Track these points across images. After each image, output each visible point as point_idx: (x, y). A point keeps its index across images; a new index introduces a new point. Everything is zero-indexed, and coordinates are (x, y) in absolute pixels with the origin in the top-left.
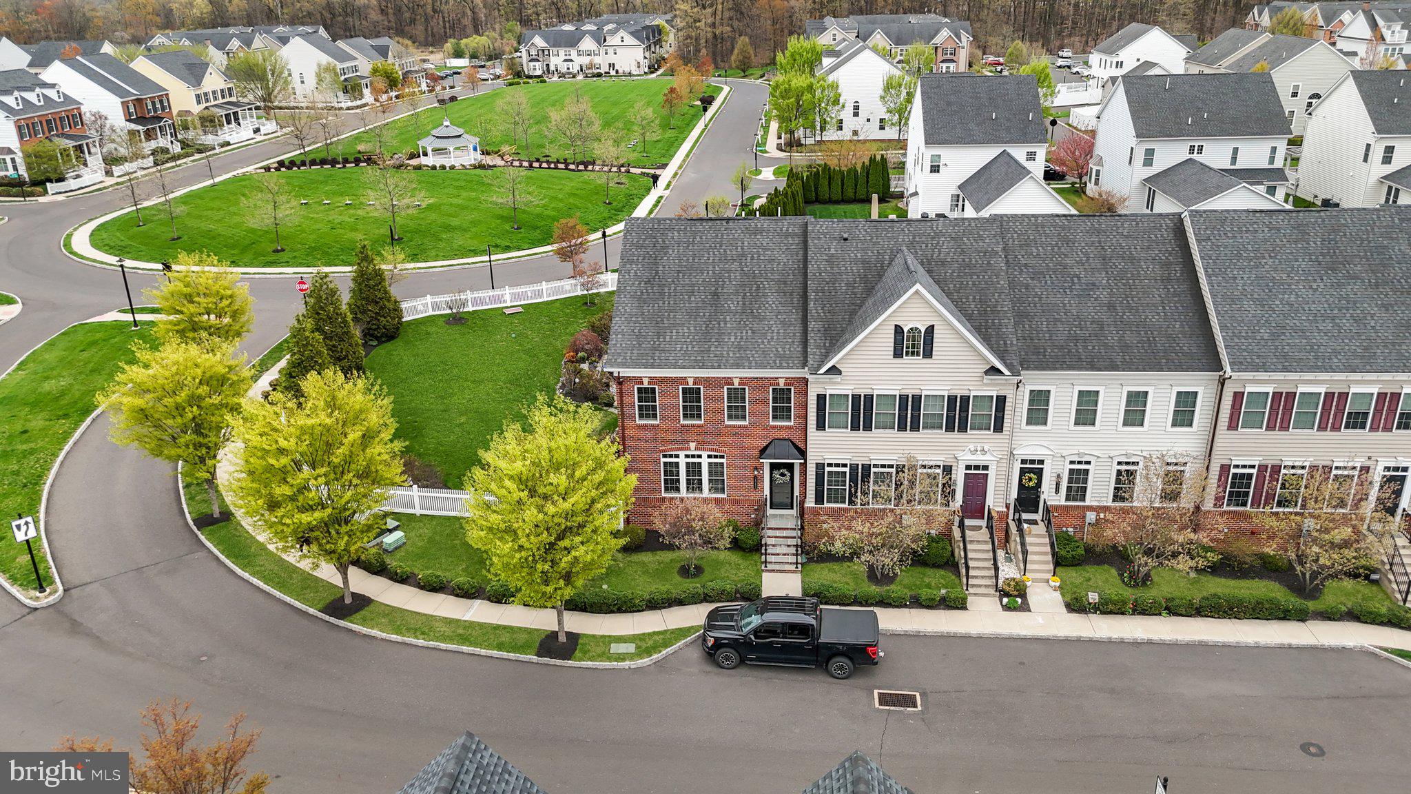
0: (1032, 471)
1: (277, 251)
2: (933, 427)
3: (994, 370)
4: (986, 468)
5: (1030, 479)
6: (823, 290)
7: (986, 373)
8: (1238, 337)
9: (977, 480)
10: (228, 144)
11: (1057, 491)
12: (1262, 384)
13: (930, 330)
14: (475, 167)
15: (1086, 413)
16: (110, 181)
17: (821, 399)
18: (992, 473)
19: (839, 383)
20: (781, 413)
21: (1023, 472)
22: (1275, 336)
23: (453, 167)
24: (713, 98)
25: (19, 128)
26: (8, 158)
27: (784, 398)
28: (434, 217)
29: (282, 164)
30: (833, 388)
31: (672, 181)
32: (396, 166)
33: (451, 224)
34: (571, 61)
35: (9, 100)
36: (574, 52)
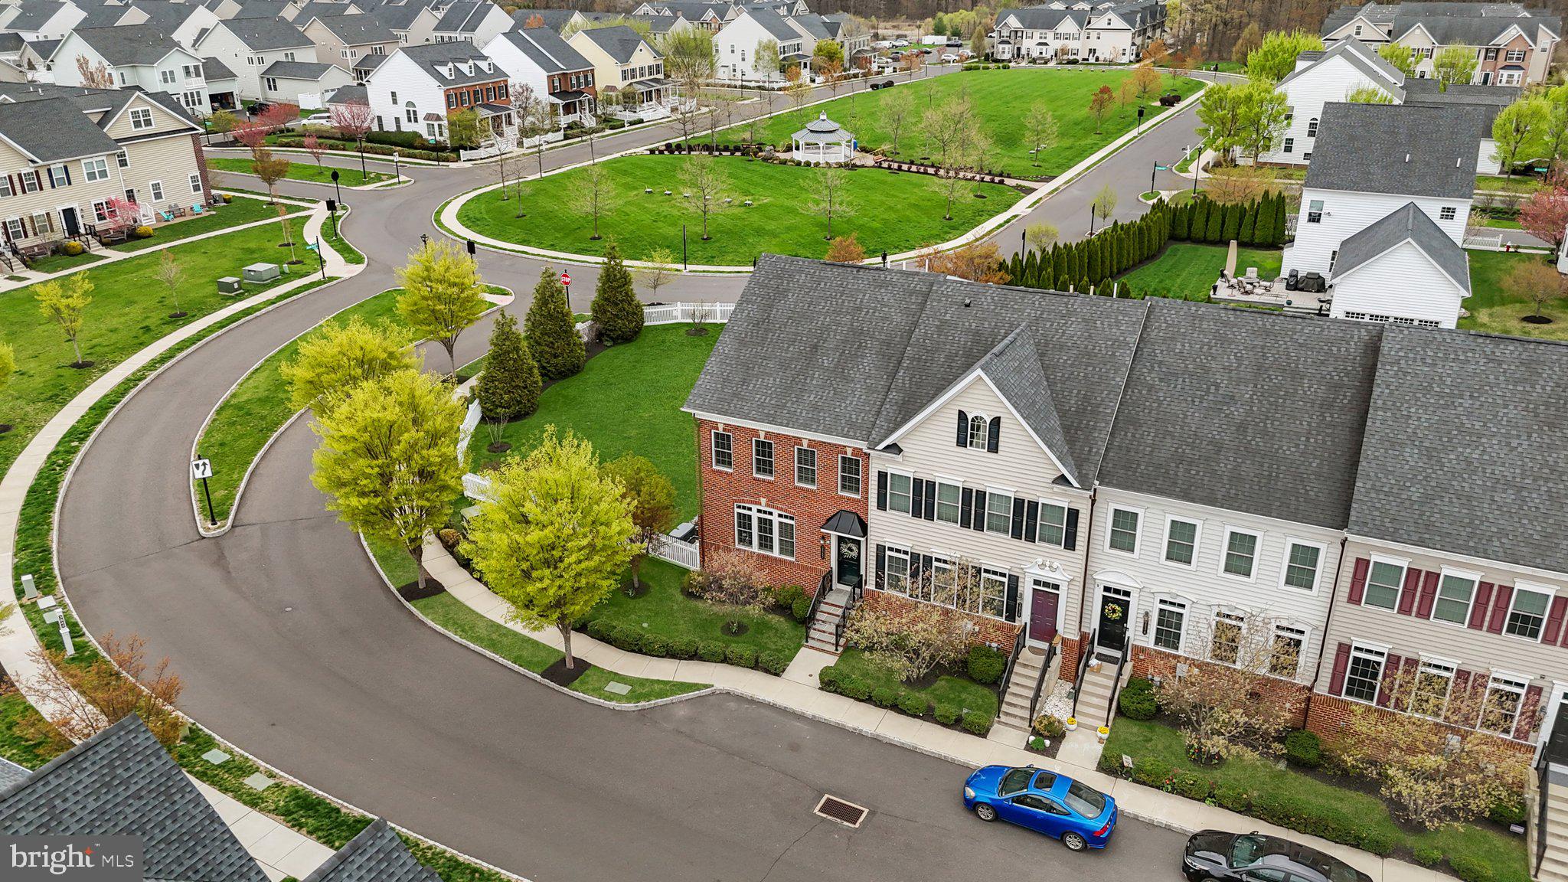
0: (1116, 601)
1: (594, 239)
2: (998, 530)
3: (1062, 480)
4: (1057, 587)
5: (1114, 611)
6: (919, 360)
7: (1056, 481)
8: (1378, 492)
9: (1046, 599)
10: (641, 121)
11: (1145, 631)
12: (1399, 556)
13: (996, 422)
14: (841, 166)
15: (1181, 546)
16: (518, 151)
17: (882, 476)
18: (1062, 593)
19: (898, 463)
20: (850, 484)
21: (1106, 601)
22: (1427, 499)
24: (1178, 99)
25: (448, 97)
26: (436, 124)
27: (852, 469)
28: (756, 219)
29: (668, 146)
30: (893, 466)
31: (1046, 196)
32: (765, 159)
33: (767, 228)
34: (1046, 44)
35: (444, 71)
36: (1050, 35)
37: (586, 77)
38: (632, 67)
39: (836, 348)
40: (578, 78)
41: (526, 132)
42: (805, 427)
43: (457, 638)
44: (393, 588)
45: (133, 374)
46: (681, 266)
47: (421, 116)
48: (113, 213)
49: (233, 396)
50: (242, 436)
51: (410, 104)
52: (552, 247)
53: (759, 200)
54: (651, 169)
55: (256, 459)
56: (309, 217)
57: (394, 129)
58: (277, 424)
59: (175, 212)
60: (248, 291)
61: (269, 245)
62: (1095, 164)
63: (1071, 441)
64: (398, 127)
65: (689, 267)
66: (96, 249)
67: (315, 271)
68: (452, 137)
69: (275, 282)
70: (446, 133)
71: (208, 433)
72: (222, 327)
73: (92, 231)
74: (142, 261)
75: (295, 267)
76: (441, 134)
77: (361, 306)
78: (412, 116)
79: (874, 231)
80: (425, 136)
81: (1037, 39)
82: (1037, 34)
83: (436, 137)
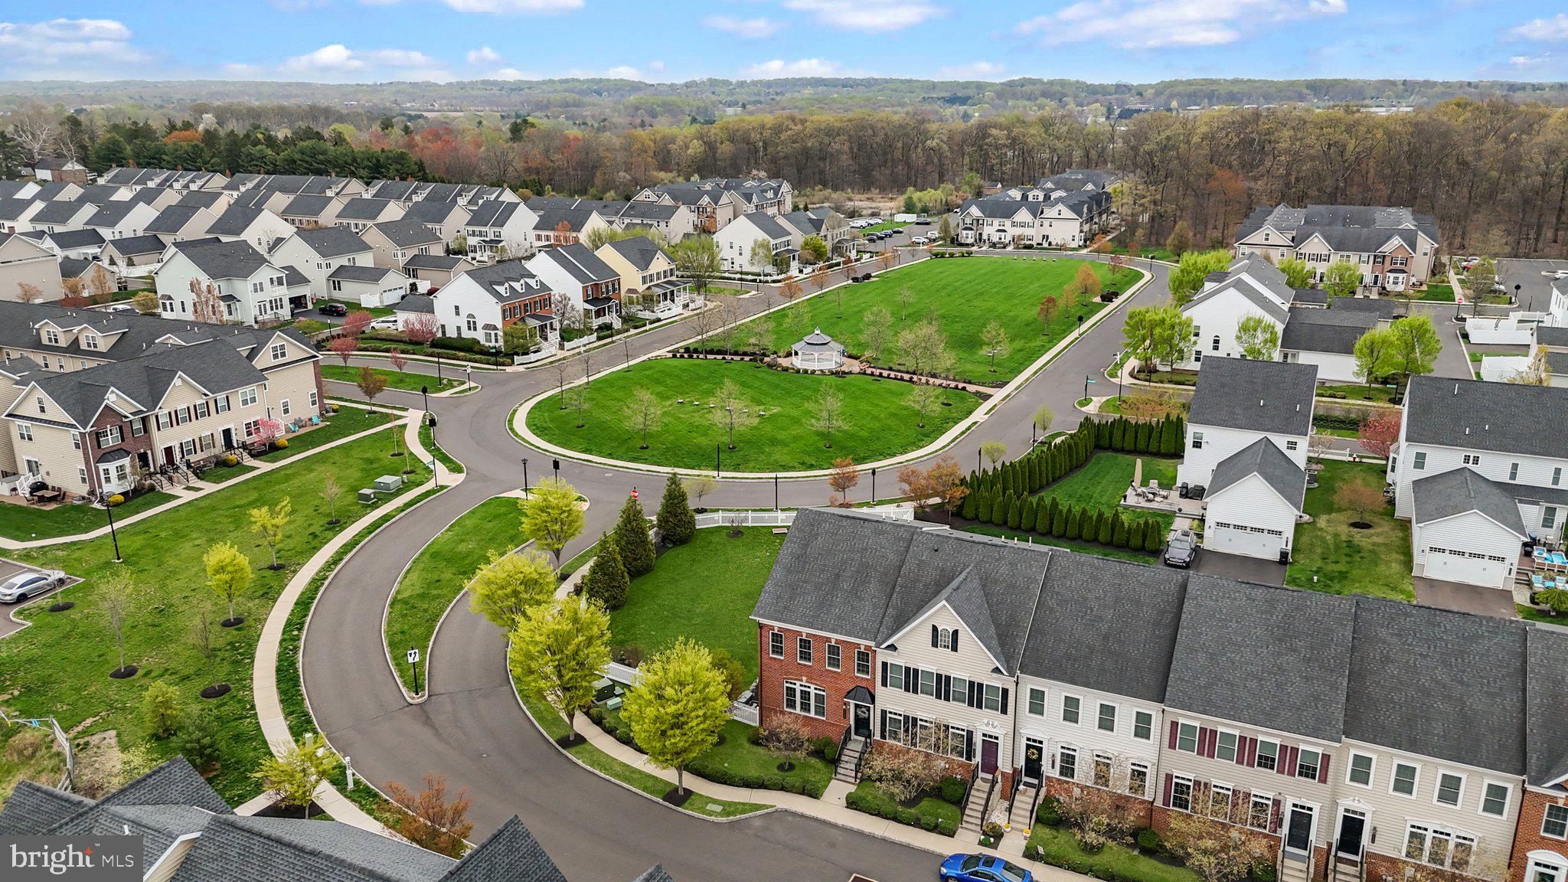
0: (1035, 748)
2: (959, 701)
3: (997, 670)
4: (997, 738)
5: (1033, 754)
7: (993, 671)
8: (1182, 680)
9: (991, 747)
10: (659, 320)
11: (1053, 767)
12: (1193, 720)
13: (956, 632)
14: (832, 373)
15: (1071, 712)
16: (561, 354)
17: (885, 665)
18: (1000, 742)
19: (894, 656)
20: (862, 669)
21: (1028, 747)
22: (1209, 685)
23: (813, 372)
24: (1116, 295)
25: (504, 311)
26: (493, 333)
27: (864, 659)
28: (768, 429)
29: (687, 350)
30: (892, 659)
31: (999, 403)
32: (770, 366)
33: (779, 437)
34: (1004, 231)
35: (501, 289)
36: (1008, 223)
37: (613, 285)
38: (651, 272)
39: (852, 577)
40: (607, 287)
41: (567, 335)
42: (833, 631)
43: (602, 775)
44: (551, 740)
45: (317, 574)
46: (715, 473)
47: (479, 326)
48: (258, 430)
49: (398, 592)
50: (416, 626)
51: (470, 316)
52: (610, 456)
53: (770, 410)
54: (679, 377)
55: (431, 643)
56: (405, 426)
57: (455, 335)
58: (438, 616)
59: (299, 424)
60: (380, 499)
61: (382, 455)
62: (1041, 369)
63: (1002, 645)
64: (459, 334)
65: (722, 474)
66: (248, 461)
67: (428, 480)
68: (506, 342)
69: (399, 492)
70: (501, 343)
71: (389, 623)
72: (370, 533)
73: (244, 446)
74: (289, 472)
75: (412, 477)
76: (496, 341)
77: (473, 512)
78: (472, 326)
79: (863, 440)
80: (483, 342)
81: (996, 226)
82: (996, 222)
83: (493, 344)
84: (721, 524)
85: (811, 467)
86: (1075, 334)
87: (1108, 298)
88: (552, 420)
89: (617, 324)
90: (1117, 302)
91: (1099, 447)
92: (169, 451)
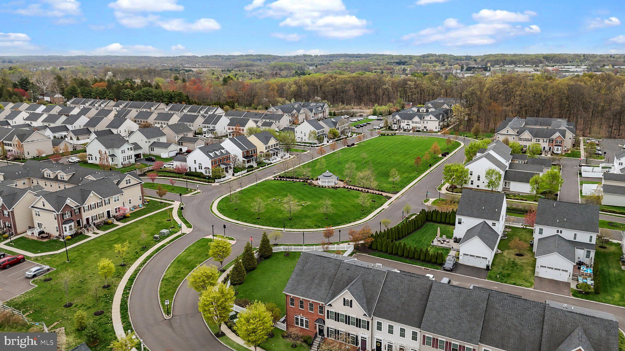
0: (379, 342)
1: (258, 219)
2: (353, 325)
3: (365, 315)
4: (366, 338)
5: (379, 344)
6: (337, 283)
8: (427, 321)
9: (364, 341)
10: (271, 163)
11: (385, 349)
12: (431, 335)
13: (351, 301)
14: (332, 188)
15: (391, 330)
16: (233, 178)
17: (328, 311)
18: (367, 340)
20: (321, 312)
21: (377, 342)
23: (325, 187)
24: (448, 154)
25: (212, 162)
26: (208, 170)
27: (322, 308)
28: (305, 211)
29: (280, 177)
30: (330, 309)
31: (394, 201)
32: (309, 184)
33: (308, 215)
34: (409, 125)
35: (211, 154)
36: (410, 122)
37: (254, 151)
38: (269, 145)
39: (319, 278)
40: (252, 151)
41: (236, 170)
42: (311, 298)
43: (229, 348)
44: (213, 334)
45: (137, 268)
46: (283, 229)
47: (203, 168)
48: (119, 211)
49: (165, 276)
50: (170, 289)
51: (200, 164)
52: (246, 222)
53: (307, 203)
54: (275, 189)
55: (175, 296)
56: (172, 208)
57: (194, 171)
58: (178, 285)
59: (135, 207)
60: (161, 239)
61: (164, 220)
62: (412, 186)
63: (367, 306)
64: (196, 170)
65: (286, 230)
66: (116, 222)
67: (179, 231)
68: (212, 174)
69: (168, 236)
70: (211, 174)
71: (161, 288)
72: (157, 252)
73: (114, 217)
74: (129, 227)
75: (173, 229)
76: (209, 173)
77: (194, 244)
78: (200, 167)
79: (340, 216)
80: (204, 173)
81: (406, 123)
82: (406, 121)
83: (208, 174)
84: (282, 250)
85: (319, 227)
86: (428, 171)
87: (444, 155)
88: (226, 206)
89: (255, 165)
90: (448, 156)
91: (427, 220)
92: (88, 220)
